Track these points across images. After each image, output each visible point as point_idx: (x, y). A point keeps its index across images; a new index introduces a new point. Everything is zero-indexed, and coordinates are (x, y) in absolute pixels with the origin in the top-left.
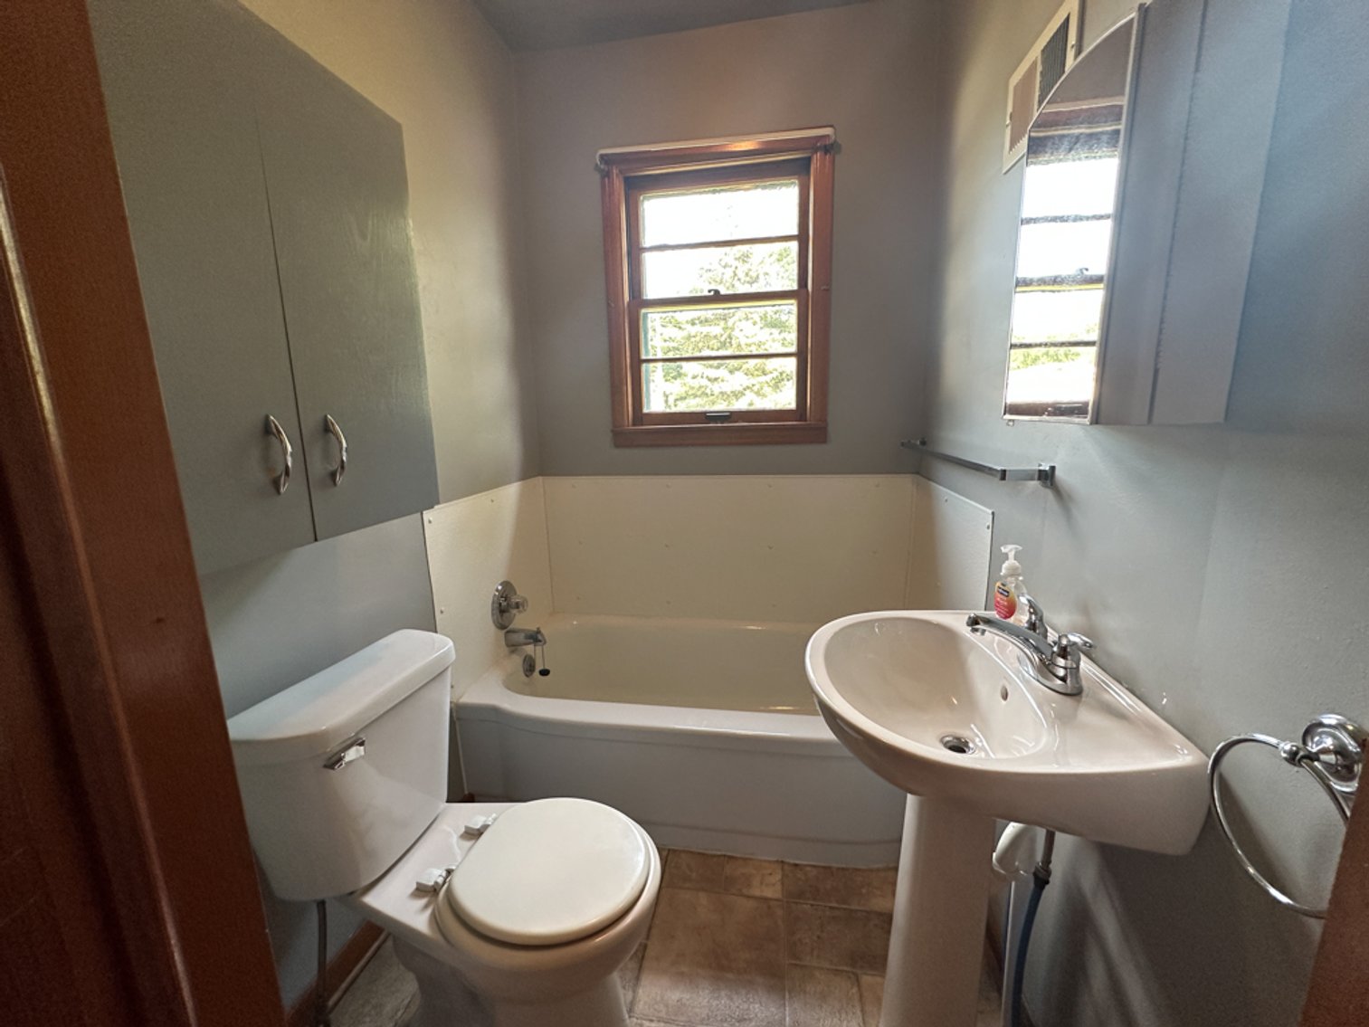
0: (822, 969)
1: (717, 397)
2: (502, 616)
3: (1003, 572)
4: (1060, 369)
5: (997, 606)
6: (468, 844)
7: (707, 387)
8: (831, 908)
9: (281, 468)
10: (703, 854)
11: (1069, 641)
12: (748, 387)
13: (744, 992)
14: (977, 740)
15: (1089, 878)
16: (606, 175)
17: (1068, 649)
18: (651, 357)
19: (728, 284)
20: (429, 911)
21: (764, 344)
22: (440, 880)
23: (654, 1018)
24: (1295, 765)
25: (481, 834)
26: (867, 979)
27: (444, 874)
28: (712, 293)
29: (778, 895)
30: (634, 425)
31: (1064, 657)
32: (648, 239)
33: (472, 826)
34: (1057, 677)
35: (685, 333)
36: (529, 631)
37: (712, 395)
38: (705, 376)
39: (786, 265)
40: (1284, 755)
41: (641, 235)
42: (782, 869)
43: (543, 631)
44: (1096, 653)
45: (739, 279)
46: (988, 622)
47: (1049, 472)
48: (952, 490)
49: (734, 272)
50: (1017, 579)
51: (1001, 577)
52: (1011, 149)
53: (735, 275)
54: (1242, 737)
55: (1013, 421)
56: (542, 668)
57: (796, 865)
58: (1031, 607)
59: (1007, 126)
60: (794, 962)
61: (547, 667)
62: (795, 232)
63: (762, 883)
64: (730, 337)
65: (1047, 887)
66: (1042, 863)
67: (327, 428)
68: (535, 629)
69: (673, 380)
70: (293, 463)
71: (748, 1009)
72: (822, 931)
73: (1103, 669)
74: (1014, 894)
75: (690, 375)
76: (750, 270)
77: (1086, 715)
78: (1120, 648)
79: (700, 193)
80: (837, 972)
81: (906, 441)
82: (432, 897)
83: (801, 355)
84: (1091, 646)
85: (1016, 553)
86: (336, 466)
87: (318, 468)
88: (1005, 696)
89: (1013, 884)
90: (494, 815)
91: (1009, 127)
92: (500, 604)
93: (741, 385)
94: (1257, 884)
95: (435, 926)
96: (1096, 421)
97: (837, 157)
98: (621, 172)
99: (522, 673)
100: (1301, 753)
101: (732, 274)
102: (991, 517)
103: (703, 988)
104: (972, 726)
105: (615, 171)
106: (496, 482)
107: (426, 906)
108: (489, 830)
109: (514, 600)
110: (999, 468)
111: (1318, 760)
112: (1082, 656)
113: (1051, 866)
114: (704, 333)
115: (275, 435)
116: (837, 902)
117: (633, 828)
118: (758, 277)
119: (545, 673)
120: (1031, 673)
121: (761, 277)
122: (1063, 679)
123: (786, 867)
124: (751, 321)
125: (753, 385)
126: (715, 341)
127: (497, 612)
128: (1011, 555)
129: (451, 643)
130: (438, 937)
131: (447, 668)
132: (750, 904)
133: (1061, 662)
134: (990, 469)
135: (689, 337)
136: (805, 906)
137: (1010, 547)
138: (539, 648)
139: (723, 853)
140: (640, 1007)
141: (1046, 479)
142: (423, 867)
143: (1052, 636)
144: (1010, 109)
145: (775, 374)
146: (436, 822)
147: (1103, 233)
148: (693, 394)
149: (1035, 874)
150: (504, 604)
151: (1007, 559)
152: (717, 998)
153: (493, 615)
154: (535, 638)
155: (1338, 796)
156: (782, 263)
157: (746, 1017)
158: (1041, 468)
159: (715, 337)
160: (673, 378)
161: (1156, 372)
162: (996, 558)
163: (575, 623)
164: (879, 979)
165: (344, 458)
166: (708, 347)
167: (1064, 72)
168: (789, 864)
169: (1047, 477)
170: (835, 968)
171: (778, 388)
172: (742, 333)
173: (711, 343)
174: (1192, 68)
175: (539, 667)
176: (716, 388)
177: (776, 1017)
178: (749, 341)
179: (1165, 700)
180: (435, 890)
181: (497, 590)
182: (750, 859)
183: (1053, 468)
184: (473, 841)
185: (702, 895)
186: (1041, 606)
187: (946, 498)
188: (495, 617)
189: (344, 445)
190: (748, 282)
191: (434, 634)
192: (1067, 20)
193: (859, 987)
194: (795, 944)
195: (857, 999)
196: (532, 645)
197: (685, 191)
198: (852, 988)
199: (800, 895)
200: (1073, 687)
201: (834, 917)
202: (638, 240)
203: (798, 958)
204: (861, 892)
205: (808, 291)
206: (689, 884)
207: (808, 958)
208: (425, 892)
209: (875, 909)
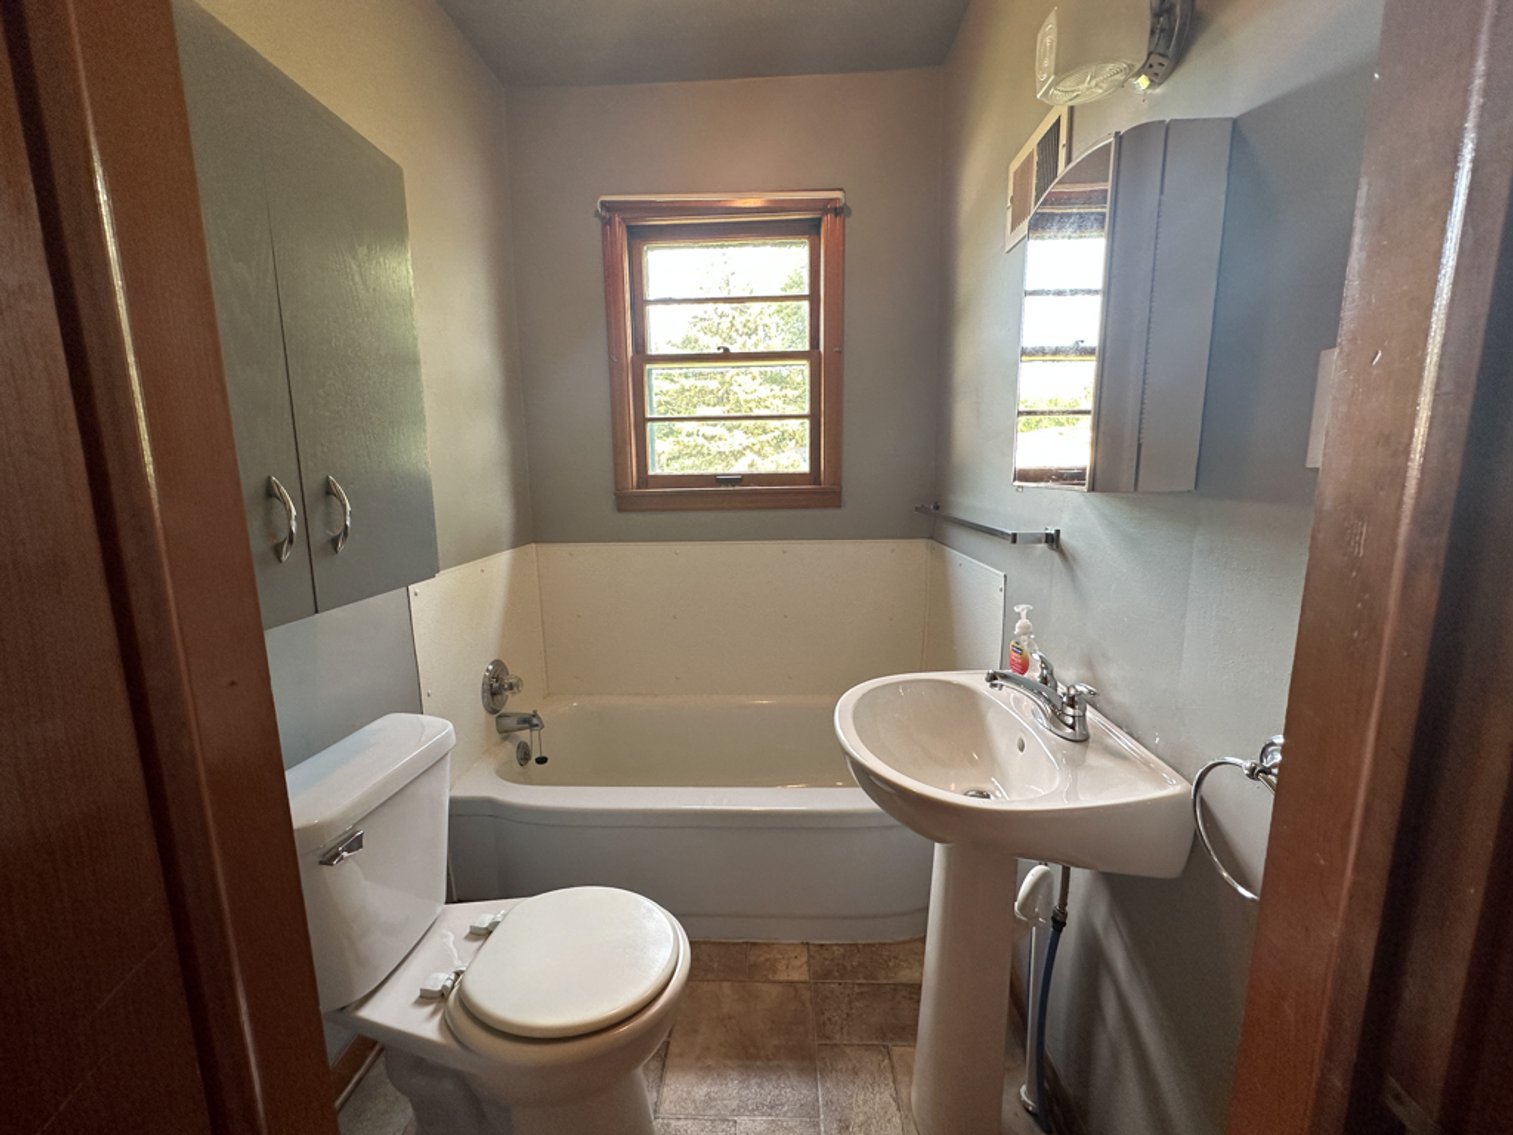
0: (853, 1045)
1: (715, 456)
2: (493, 699)
3: (1017, 631)
4: (1061, 434)
5: (1012, 664)
6: (477, 944)
7: (703, 446)
8: (860, 985)
9: (284, 535)
10: (724, 943)
11: (1077, 691)
12: (748, 447)
13: (774, 1077)
14: (997, 793)
15: (1101, 916)
16: (607, 223)
17: (1076, 699)
18: (656, 416)
20: (438, 1017)
21: (765, 401)
22: (449, 984)
23: (681, 1116)
24: (1253, 778)
25: (491, 932)
26: (896, 1051)
27: (453, 977)
28: (721, 351)
29: (805, 977)
30: (638, 487)
31: (1073, 707)
32: (652, 291)
33: (477, 924)
34: (1067, 725)
35: (677, 387)
36: (522, 714)
37: (709, 454)
38: (701, 433)
39: (786, 317)
40: (1247, 772)
41: (645, 288)
42: (808, 950)
43: (539, 714)
44: (1100, 701)
45: (737, 330)
46: (1005, 677)
47: (1055, 536)
48: (965, 554)
49: (731, 322)
50: (1029, 637)
51: (1015, 636)
52: (1013, 232)
53: (733, 325)
54: (1216, 761)
55: (1022, 487)
56: (538, 755)
57: (822, 945)
58: (1042, 662)
59: (1008, 208)
60: (824, 1042)
61: (544, 755)
63: (787, 967)
65: (1064, 929)
66: (1059, 906)
67: (328, 491)
68: (531, 712)
69: (664, 438)
70: (297, 529)
71: (780, 1095)
72: (851, 1008)
73: (1107, 717)
74: (1035, 939)
75: (684, 433)
76: (749, 321)
77: (1093, 759)
78: (1121, 696)
79: (707, 247)
80: (868, 1047)
81: (919, 506)
82: (439, 1002)
83: (814, 417)
84: (1095, 694)
85: (1027, 614)
86: (338, 531)
87: (319, 535)
88: (1022, 748)
89: (1034, 929)
90: (503, 912)
91: (1010, 210)
92: (491, 685)
93: (741, 445)
94: (1228, 884)
95: (447, 1032)
96: (1092, 489)
97: (847, 220)
98: (624, 220)
99: (516, 764)
100: (1258, 769)
101: (729, 325)
102: (1003, 579)
103: (732, 1080)
104: (993, 779)
105: (617, 219)
106: (486, 550)
107: (434, 1013)
108: (499, 927)
109: (507, 681)
110: (1010, 532)
111: (1270, 773)
112: (1088, 707)
113: (1067, 908)
115: (278, 498)
116: (865, 978)
118: (756, 329)
119: (542, 760)
120: (1045, 724)
121: (760, 328)
122: (1072, 727)
123: (811, 948)
124: (750, 376)
125: (754, 445)
126: (711, 396)
127: (488, 695)
128: (1024, 614)
129: (450, 726)
130: (451, 1043)
131: (446, 754)
132: (777, 989)
133: (1070, 711)
134: (1002, 533)
135: (683, 390)
136: (832, 986)
137: (1024, 606)
138: (535, 733)
139: (746, 940)
140: (666, 1107)
141: (1053, 542)
142: (428, 971)
143: (1061, 689)
144: (1010, 193)
145: (777, 433)
146: (435, 926)
147: (1094, 306)
148: (686, 454)
149: (1053, 918)
150: (495, 685)
151: (1020, 618)
152: (747, 1087)
153: (483, 697)
154: (529, 722)
156: (782, 315)
157: (777, 1102)
158: (1048, 532)
159: (712, 392)
160: (664, 435)
161: (1140, 446)
162: (1010, 617)
163: (575, 704)
164: (909, 1049)
165: (348, 523)
166: (704, 403)
167: (1056, 176)
168: (815, 945)
169: (1053, 540)
170: (864, 1042)
171: (780, 447)
172: (741, 389)
173: (706, 398)
174: (1157, 191)
175: (535, 755)
176: (714, 447)
177: (809, 1099)
178: (749, 397)
179: (1157, 740)
180: (443, 995)
181: (488, 670)
182: (773, 944)
183: (1058, 532)
184: (479, 943)
185: (726, 985)
186: (1052, 661)
187: (960, 562)
188: (486, 700)
189: (349, 508)
190: (747, 334)
191: (419, 716)
192: (1058, 121)
193: (890, 1059)
194: (824, 1024)
195: (889, 1070)
196: (528, 731)
197: (691, 244)
198: (883, 1061)
199: (827, 974)
200: (1081, 734)
201: (862, 993)
202: (642, 293)
203: (828, 1038)
204: (888, 966)
205: (820, 352)
206: (709, 977)
207: (838, 1036)
208: (432, 998)
209: (904, 980)
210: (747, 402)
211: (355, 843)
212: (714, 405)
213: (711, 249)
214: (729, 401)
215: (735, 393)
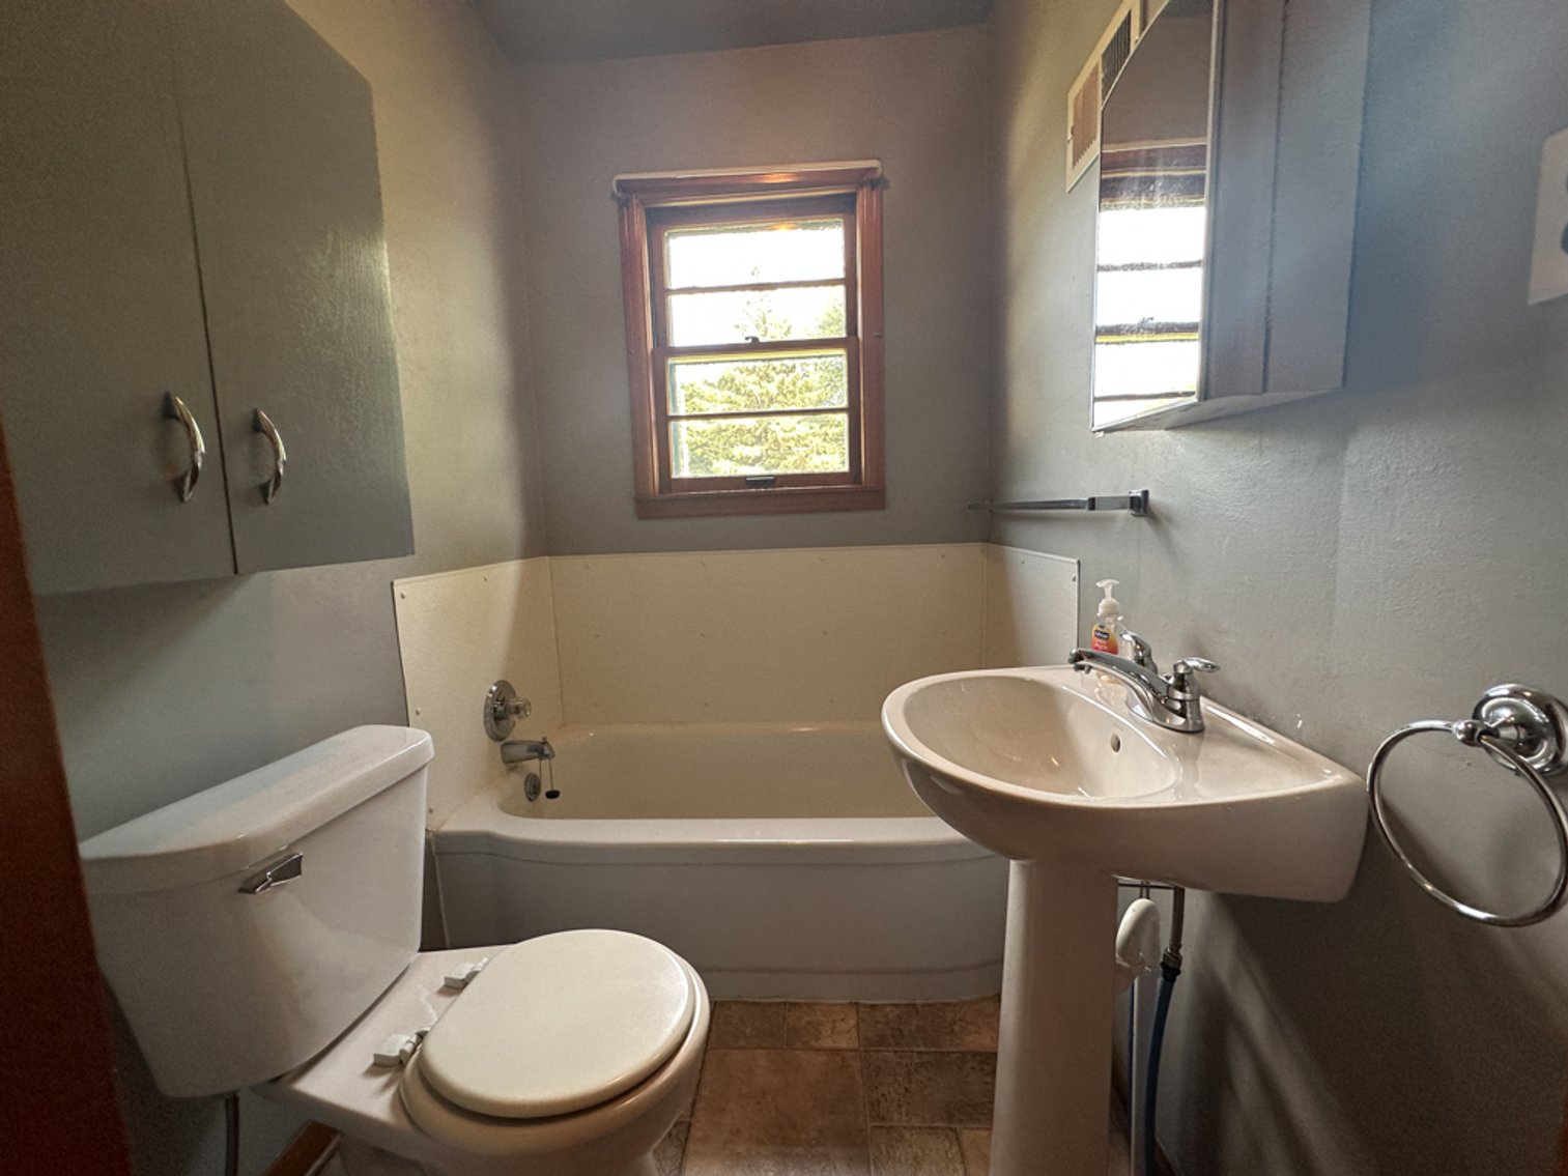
0: (913, 1128)
2: (497, 724)
3: (1101, 611)
6: (448, 1000)
8: (920, 1053)
9: (186, 470)
10: (758, 1004)
11: (1188, 667)
15: (1225, 961)
16: (624, 204)
17: (1186, 677)
18: (678, 412)
19: (761, 374)
20: (391, 1092)
21: (804, 439)
22: (409, 1048)
24: (1473, 745)
25: (467, 984)
26: (967, 1136)
27: (414, 1039)
28: (750, 341)
29: (856, 1045)
30: (661, 492)
31: (1182, 689)
32: (674, 280)
33: (453, 977)
34: (1175, 713)
36: (531, 741)
40: (1460, 737)
41: (666, 271)
42: (857, 1012)
43: (550, 742)
46: (1091, 656)
47: (1142, 498)
48: (1029, 549)
50: (1116, 620)
51: (1098, 618)
52: (1074, 164)
56: (549, 789)
57: (873, 1006)
58: (1137, 642)
59: (1069, 140)
60: (878, 1124)
61: (555, 789)
62: (841, 274)
63: (833, 1032)
64: (766, 431)
65: (1178, 978)
66: (1171, 949)
67: (257, 427)
68: (541, 740)
70: (205, 464)
72: (910, 1082)
74: (1138, 996)
77: (1210, 751)
79: (734, 231)
80: (931, 1130)
81: (973, 502)
82: (395, 1071)
83: (852, 410)
84: (1212, 667)
85: (1114, 589)
86: (268, 476)
87: (242, 476)
88: (1117, 746)
89: (1136, 982)
90: (485, 960)
91: (1071, 143)
92: (495, 709)
94: (1443, 903)
95: (400, 1110)
97: (885, 194)
98: (641, 202)
99: (524, 799)
100: (1479, 730)
102: (1076, 566)
103: (766, 1171)
104: (1080, 789)
105: (634, 201)
106: (488, 556)
107: (387, 1086)
108: (476, 978)
109: (514, 703)
110: (1088, 497)
111: (1499, 736)
112: (1202, 699)
113: (1181, 951)
114: (737, 427)
115: (180, 422)
116: (925, 1045)
117: (673, 960)
119: (553, 795)
120: (1144, 715)
122: (1182, 714)
123: (861, 1009)
126: (748, 435)
127: (491, 719)
128: (1108, 591)
129: (427, 737)
130: (405, 1124)
131: (421, 768)
132: (822, 1058)
133: (1179, 695)
134: (1077, 502)
136: (887, 1054)
137: (1109, 581)
138: (545, 762)
139: (783, 1000)
141: (1139, 507)
142: (387, 1034)
143: (1165, 670)
144: (1071, 123)
146: (405, 976)
149: (1163, 964)
150: (500, 709)
151: (1104, 597)
153: (485, 722)
154: (540, 750)
155: (1537, 776)
158: (1133, 494)
159: (749, 431)
161: (1268, 332)
162: (1087, 598)
163: (591, 734)
164: (985, 1133)
165: (281, 471)
168: (865, 1005)
169: (1140, 504)
170: (927, 1125)
172: (779, 427)
175: (545, 788)
179: (1300, 722)
180: (401, 1062)
181: (491, 692)
182: (816, 1004)
183: (1146, 493)
185: (760, 1053)
186: (1147, 640)
188: (488, 725)
189: (283, 455)
191: (406, 728)
192: (1128, 18)
193: (959, 1145)
194: (879, 1101)
195: (958, 1158)
196: (537, 760)
197: (715, 228)
198: (951, 1148)
199: (881, 1040)
200: (1195, 723)
201: (922, 1064)
202: (662, 281)
203: (883, 1119)
204: (953, 1031)
205: (858, 339)
206: (742, 1042)
207: (896, 1116)
208: (386, 1066)
209: (973, 1047)
210: (784, 440)
211: (290, 868)
212: (752, 445)
213: (738, 235)
214: (767, 440)
215: (774, 432)
